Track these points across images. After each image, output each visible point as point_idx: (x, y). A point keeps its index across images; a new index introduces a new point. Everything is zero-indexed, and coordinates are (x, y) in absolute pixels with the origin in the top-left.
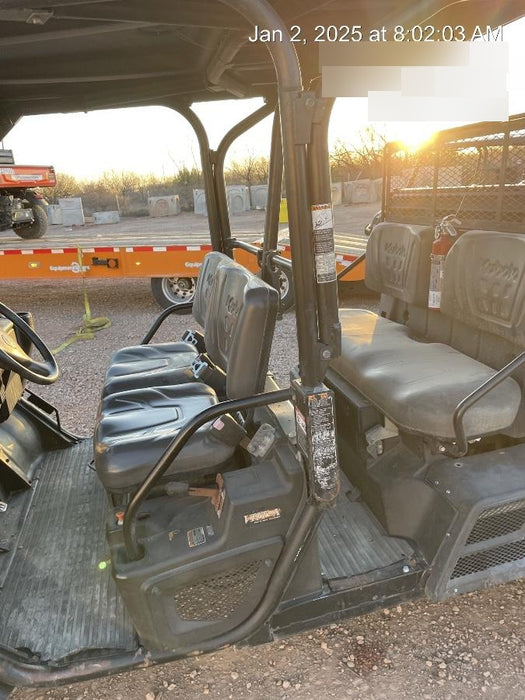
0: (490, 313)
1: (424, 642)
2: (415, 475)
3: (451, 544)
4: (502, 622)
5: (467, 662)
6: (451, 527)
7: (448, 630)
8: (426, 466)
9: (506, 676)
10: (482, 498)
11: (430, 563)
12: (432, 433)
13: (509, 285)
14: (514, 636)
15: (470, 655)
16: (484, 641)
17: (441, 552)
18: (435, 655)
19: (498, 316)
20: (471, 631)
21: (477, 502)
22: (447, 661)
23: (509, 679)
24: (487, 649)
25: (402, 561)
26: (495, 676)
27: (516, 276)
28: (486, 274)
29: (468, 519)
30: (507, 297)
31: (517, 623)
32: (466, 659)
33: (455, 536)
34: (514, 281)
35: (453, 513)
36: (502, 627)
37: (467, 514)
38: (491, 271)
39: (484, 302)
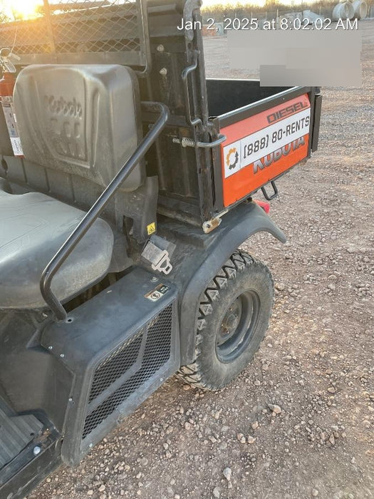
0: (69, 156)
1: (83, 472)
2: (28, 345)
3: (75, 410)
4: (143, 416)
5: (122, 472)
6: (72, 391)
7: (102, 447)
8: (37, 331)
9: (154, 468)
10: (94, 354)
11: (61, 430)
12: (26, 307)
13: (77, 124)
14: (154, 425)
15: (123, 463)
16: (132, 442)
17: (68, 418)
18: (95, 480)
19: (76, 158)
20: (120, 438)
21: (90, 360)
22: (105, 481)
23: (157, 469)
24: (136, 450)
25: (32, 442)
26: (146, 473)
27: (81, 112)
28: (55, 114)
29: (85, 380)
30: (78, 137)
31: (154, 412)
32: (121, 468)
33: (77, 399)
34: (81, 118)
35: (70, 376)
36: (144, 421)
37: (83, 375)
38: (58, 110)
39: (60, 143)
